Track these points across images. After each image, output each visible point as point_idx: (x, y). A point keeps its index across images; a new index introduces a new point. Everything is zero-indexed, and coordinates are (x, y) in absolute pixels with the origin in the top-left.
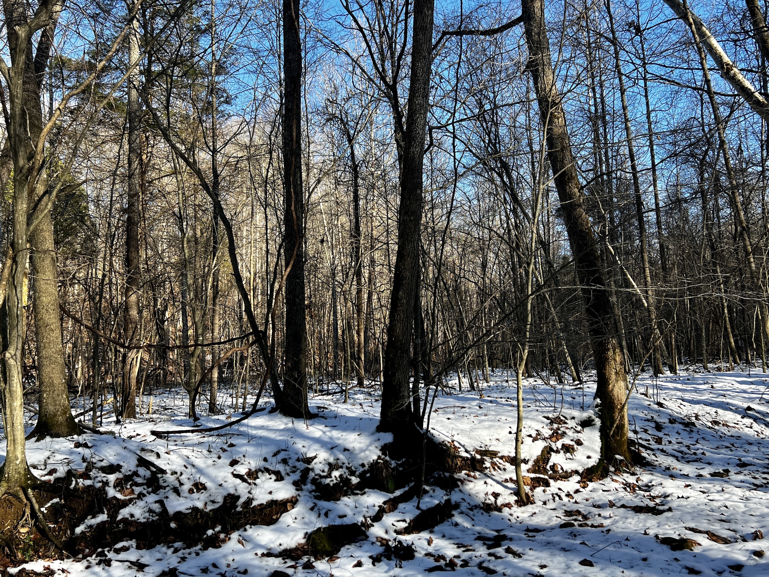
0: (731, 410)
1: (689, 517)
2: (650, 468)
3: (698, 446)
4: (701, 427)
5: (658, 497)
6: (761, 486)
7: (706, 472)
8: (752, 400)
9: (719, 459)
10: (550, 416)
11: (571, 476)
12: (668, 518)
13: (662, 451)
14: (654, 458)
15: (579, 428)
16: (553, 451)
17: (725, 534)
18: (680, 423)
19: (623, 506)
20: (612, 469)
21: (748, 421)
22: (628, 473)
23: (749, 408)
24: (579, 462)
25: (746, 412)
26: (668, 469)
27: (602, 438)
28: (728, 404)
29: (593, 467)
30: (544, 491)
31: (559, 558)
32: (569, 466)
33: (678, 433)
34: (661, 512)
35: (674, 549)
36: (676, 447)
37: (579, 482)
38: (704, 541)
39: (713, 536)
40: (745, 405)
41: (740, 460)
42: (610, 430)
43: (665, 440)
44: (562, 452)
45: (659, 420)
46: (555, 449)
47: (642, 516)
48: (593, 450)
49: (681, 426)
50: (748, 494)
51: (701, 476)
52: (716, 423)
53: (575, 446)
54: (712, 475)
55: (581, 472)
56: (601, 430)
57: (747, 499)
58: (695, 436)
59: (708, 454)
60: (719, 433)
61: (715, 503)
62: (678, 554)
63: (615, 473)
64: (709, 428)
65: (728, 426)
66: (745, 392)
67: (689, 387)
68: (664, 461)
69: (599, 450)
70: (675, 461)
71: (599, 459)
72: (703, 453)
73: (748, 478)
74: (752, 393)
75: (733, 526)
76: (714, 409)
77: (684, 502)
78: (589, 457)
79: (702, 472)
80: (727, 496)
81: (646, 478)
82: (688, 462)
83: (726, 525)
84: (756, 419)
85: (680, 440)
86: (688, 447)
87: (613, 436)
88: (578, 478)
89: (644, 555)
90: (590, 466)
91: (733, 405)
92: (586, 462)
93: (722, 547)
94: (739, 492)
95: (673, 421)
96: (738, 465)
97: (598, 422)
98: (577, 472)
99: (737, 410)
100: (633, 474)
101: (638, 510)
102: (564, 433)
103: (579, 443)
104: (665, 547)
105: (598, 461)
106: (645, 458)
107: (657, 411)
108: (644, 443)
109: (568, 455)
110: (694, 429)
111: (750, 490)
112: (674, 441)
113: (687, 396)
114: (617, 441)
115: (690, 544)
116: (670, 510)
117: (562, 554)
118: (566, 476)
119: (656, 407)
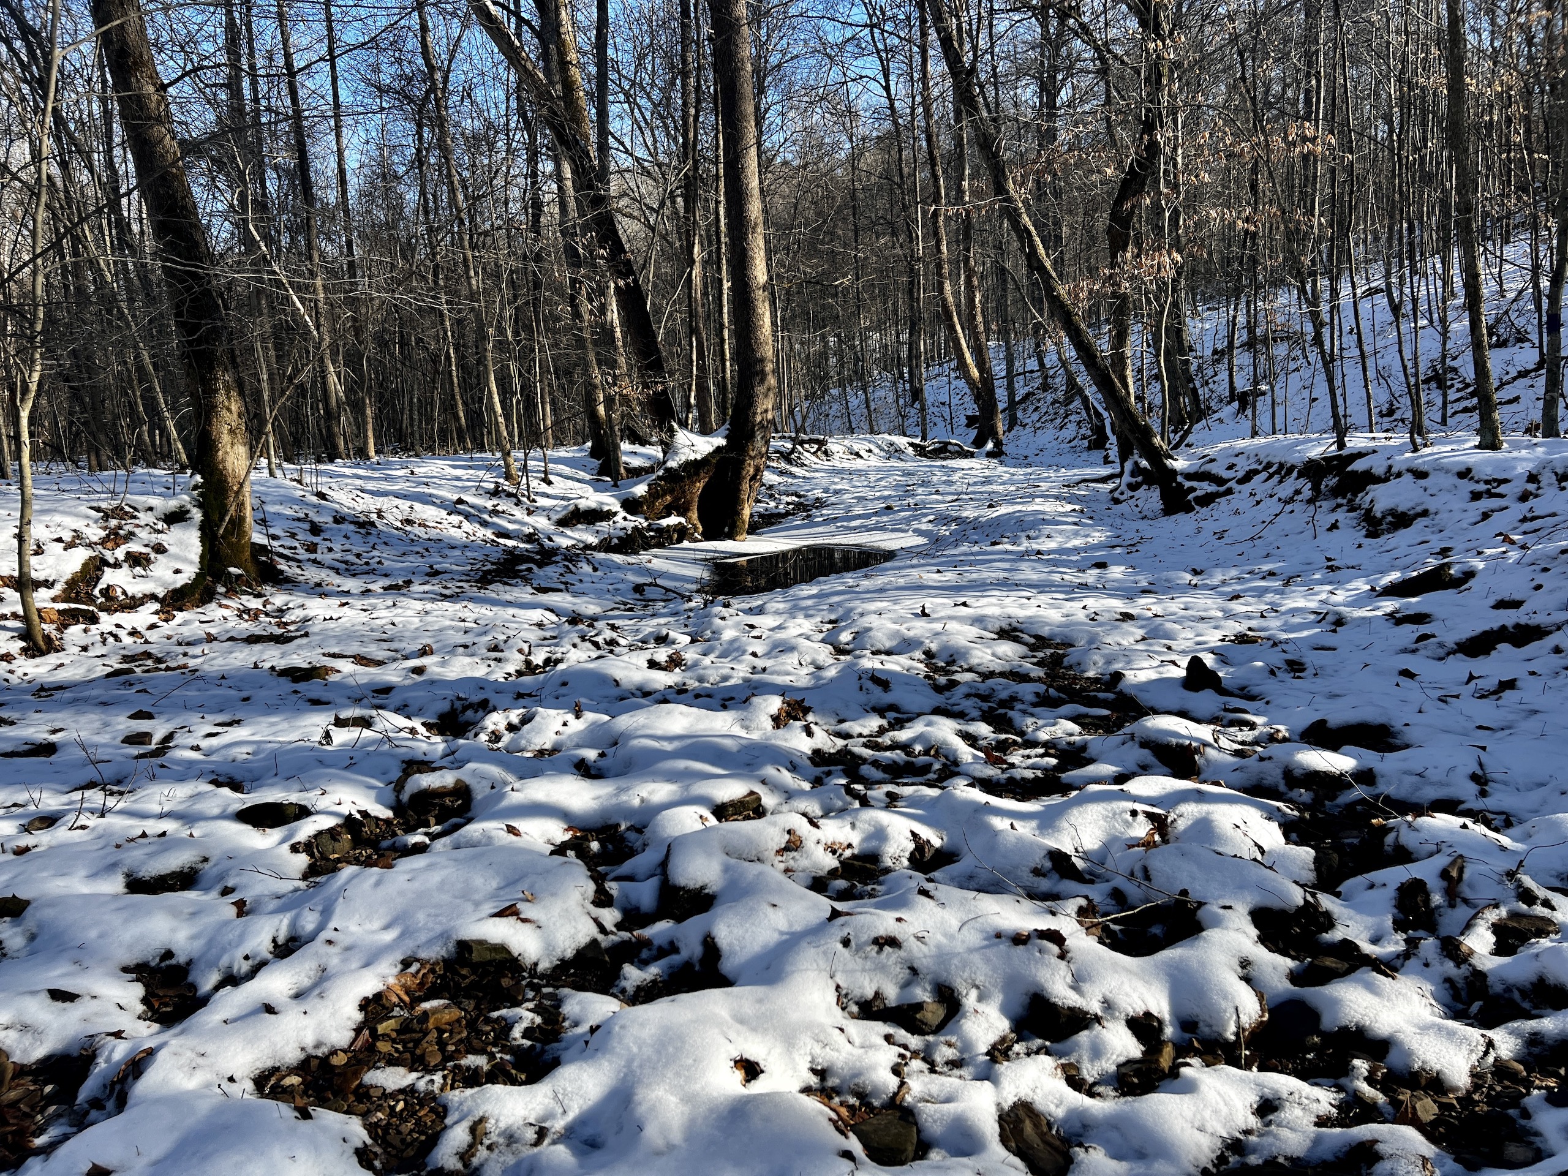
0: (434, 504)
1: (333, 642)
2: (289, 586)
3: (375, 553)
4: (384, 529)
5: (293, 622)
6: (452, 596)
7: (376, 587)
8: (465, 489)
9: (401, 569)
10: (104, 505)
11: (142, 604)
12: (300, 647)
13: (315, 561)
14: (299, 571)
15: (160, 525)
16: (109, 565)
17: (380, 654)
18: (351, 522)
19: (232, 639)
20: (221, 589)
21: (455, 519)
22: (249, 594)
23: (460, 501)
24: (157, 580)
25: (455, 507)
26: (319, 585)
27: (203, 540)
28: (430, 495)
29: (185, 586)
30: (85, 631)
31: (93, 716)
32: (136, 588)
33: (346, 537)
34: (290, 639)
35: (296, 680)
36: (338, 556)
37: (156, 613)
38: (346, 667)
39: (361, 660)
40: (455, 497)
41: (431, 567)
42: (219, 527)
43: (323, 546)
44: (125, 566)
45: (316, 519)
46: (112, 561)
47: (257, 647)
48: (185, 560)
49: (352, 527)
50: (429, 606)
51: (369, 591)
52: (409, 522)
53: (153, 556)
54: (385, 589)
55: (161, 595)
56: (202, 528)
57: (427, 613)
58: (372, 539)
59: (386, 563)
60: (411, 536)
61: (378, 622)
62: (301, 686)
63: (226, 595)
64: (397, 529)
65: (425, 526)
66: (458, 479)
67: (376, 474)
68: (313, 574)
69: (197, 559)
70: (332, 574)
71: (197, 574)
72: (379, 563)
73: (436, 588)
74: (468, 480)
75: (394, 645)
76: (409, 503)
77: (331, 624)
78: (177, 571)
79: (370, 587)
80: (400, 611)
81: (279, 600)
82: (354, 575)
83: (385, 645)
84: (467, 516)
85: (347, 547)
86: (358, 556)
87: (223, 537)
88: (157, 606)
89: (245, 694)
90: (178, 585)
91: (437, 497)
92: (171, 580)
93: (372, 670)
94: (418, 605)
95: (339, 519)
96: (428, 574)
97: (197, 515)
98: (153, 597)
99: (442, 504)
100: (259, 595)
101: (253, 640)
102: (132, 534)
103: (160, 549)
104: (283, 680)
105: (193, 576)
106: (282, 572)
107: (315, 506)
108: (286, 552)
109: (138, 570)
110: (373, 531)
111: (433, 600)
112: (337, 547)
113: (371, 486)
114: (231, 545)
115: (322, 671)
116: (306, 635)
117: (99, 709)
118: (133, 604)
119: (315, 499)
